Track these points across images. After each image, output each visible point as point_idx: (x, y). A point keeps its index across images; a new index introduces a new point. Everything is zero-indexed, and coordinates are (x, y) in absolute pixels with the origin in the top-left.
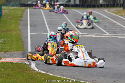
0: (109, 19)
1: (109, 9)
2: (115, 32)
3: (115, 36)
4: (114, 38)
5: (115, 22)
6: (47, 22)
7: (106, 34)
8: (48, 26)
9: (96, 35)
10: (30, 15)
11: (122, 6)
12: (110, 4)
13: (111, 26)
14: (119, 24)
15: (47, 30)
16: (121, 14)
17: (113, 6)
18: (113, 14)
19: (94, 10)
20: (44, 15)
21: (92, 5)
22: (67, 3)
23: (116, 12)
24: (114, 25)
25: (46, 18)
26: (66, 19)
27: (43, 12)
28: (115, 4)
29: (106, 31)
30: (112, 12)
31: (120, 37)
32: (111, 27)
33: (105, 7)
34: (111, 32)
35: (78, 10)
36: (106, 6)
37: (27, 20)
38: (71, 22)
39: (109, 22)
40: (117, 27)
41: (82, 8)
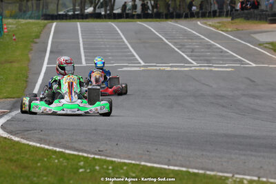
0: (203, 37)
1: (204, 20)
2: (208, 61)
3: (207, 68)
4: (205, 71)
5: (212, 42)
6: (84, 44)
7: (192, 64)
8: (85, 52)
9: (171, 67)
11: (230, 15)
12: (208, 11)
13: (203, 50)
14: (219, 46)
15: (81, 59)
16: (224, 29)
17: (214, 15)
18: (212, 29)
19: (177, 22)
20: (82, 33)
21: (175, 13)
23: (217, 24)
24: (208, 48)
25: (83, 38)
26: (122, 39)
27: (81, 28)
29: (192, 59)
30: (210, 25)
31: (216, 69)
32: (202, 52)
33: (198, 17)
34: (201, 60)
35: (148, 23)
36: (200, 15)
37: (48, 43)
38: (130, 43)
39: (201, 42)
40: (214, 52)
41: (155, 20)
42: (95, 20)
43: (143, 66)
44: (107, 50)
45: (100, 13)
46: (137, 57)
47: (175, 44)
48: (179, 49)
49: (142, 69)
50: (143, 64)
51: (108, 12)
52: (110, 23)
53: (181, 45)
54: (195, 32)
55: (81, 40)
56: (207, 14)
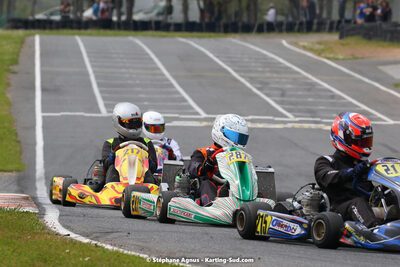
0: (296, 69)
1: (293, 38)
2: (313, 113)
3: (313, 126)
4: (310, 130)
5: (314, 79)
6: (97, 77)
7: (286, 117)
8: (101, 92)
9: (252, 122)
10: (42, 55)
11: (338, 29)
12: (298, 22)
13: (300, 93)
14: (326, 85)
15: (96, 104)
16: (331, 56)
18: (309, 54)
19: (247, 41)
20: (89, 56)
21: (240, 24)
22: (161, 18)
23: (317, 47)
24: (309, 90)
25: (93, 66)
26: (159, 69)
27: (85, 46)
28: (315, 21)
29: (284, 108)
30: (304, 48)
32: (300, 96)
33: (281, 31)
34: (300, 111)
35: (197, 40)
36: (284, 27)
37: (34, 73)
38: (175, 77)
39: (295, 79)
40: (320, 97)
41: (208, 34)
42: (102, 31)
43: (205, 119)
44: (139, 89)
45: (111, 20)
46: (191, 102)
47: (251, 80)
48: (259, 89)
49: (204, 124)
50: (204, 115)
51: (124, 18)
52: (131, 38)
53: (261, 83)
54: (281, 60)
55: (90, 70)
56: (297, 27)
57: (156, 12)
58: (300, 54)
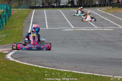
0: (100, 15)
1: (100, 8)
2: (102, 26)
3: (102, 29)
5: (104, 18)
6: (47, 19)
7: (95, 27)
8: (48, 23)
9: (86, 29)
10: (34, 14)
11: (112, 6)
12: (102, 4)
13: (100, 21)
14: (107, 19)
15: (46, 26)
16: (109, 12)
17: (104, 5)
18: (103, 12)
19: (88, 9)
20: (46, 14)
21: (87, 5)
22: (67, 5)
23: (106, 10)
24: (102, 20)
26: (64, 17)
27: (46, 12)
29: (95, 25)
30: (103, 10)
31: (106, 30)
32: (99, 22)
33: (98, 7)
34: (99, 26)
35: (75, 10)
36: (98, 6)
37: (31, 19)
38: (67, 19)
39: (99, 18)
40: (105, 22)
43: (74, 29)
44: (57, 22)
46: (71, 25)
49: (73, 30)
50: (73, 28)
51: (58, 5)
52: (58, 10)
54: (96, 13)
55: (46, 18)
56: (102, 5)
57: (66, 3)
58: (101, 12)
